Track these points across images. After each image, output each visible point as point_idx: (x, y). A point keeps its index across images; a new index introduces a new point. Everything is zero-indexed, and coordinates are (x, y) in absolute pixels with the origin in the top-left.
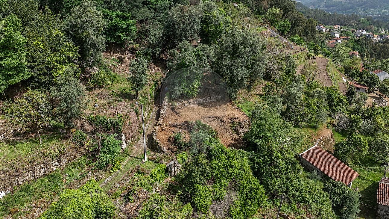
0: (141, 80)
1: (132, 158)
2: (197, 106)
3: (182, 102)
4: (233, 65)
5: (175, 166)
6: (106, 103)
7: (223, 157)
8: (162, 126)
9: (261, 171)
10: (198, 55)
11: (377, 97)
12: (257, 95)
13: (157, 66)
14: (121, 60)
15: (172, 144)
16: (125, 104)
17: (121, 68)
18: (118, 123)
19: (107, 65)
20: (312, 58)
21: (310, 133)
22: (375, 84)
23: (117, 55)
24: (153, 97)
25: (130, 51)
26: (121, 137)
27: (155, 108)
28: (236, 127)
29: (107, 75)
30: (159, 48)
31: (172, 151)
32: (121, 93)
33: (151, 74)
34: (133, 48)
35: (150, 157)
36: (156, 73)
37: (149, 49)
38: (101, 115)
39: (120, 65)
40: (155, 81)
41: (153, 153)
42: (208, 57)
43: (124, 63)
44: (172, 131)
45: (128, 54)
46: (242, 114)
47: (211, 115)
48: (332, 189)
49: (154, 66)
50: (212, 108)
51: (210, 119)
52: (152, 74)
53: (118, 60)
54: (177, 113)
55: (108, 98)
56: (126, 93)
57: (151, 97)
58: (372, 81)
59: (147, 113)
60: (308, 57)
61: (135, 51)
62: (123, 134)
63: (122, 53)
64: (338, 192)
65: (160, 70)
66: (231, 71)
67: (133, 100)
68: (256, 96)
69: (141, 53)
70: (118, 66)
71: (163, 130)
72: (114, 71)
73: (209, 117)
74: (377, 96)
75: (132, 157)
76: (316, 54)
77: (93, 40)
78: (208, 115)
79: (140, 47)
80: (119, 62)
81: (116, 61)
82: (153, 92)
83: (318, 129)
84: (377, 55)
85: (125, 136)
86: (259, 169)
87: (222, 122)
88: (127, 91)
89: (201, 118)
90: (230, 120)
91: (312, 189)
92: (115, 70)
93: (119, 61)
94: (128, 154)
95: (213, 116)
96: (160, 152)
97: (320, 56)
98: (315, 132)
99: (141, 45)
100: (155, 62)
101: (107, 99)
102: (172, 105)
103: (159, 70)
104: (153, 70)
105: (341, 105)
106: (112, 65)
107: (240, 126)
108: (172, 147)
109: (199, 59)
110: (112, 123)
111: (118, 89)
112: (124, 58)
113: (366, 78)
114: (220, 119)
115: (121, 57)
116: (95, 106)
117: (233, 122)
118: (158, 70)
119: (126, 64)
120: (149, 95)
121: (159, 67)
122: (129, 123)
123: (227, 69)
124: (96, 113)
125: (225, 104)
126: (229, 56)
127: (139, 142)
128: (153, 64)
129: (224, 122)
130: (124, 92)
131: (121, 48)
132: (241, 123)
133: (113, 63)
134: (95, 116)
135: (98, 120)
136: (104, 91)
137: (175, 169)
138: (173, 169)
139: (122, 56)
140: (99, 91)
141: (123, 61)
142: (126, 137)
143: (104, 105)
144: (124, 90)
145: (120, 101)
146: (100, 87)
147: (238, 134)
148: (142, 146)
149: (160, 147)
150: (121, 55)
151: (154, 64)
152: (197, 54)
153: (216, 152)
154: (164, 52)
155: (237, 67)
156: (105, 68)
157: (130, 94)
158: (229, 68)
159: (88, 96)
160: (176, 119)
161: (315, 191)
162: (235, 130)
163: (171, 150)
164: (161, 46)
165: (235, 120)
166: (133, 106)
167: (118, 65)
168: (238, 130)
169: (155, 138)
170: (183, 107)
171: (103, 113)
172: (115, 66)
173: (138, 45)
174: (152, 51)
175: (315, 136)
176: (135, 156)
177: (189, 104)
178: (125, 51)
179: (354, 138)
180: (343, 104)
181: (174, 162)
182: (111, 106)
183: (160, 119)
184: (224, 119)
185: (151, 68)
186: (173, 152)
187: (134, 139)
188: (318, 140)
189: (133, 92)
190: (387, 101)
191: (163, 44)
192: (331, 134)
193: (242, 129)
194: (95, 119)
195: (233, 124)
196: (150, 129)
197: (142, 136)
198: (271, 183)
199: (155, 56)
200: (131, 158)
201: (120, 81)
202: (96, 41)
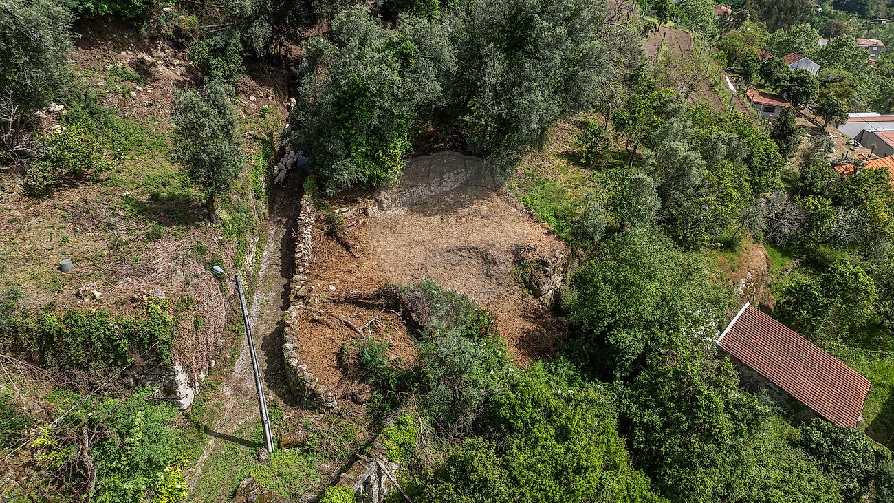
0: (219, 160)
1: (222, 442)
2: (402, 211)
3: (359, 203)
4: (514, 84)
5: (380, 475)
6: (102, 247)
7: (543, 432)
8: (308, 307)
9: (658, 450)
10: (404, 57)
11: (812, 128)
12: (560, 155)
13: (262, 82)
14: (144, 72)
15: (353, 377)
16: (171, 245)
17: (147, 100)
18: (152, 338)
19: (93, 93)
20: (652, 31)
21: (722, 265)
22: (808, 95)
23: (126, 58)
24: (264, 196)
25: (170, 39)
26: (172, 378)
27: (273, 230)
28: (531, 275)
29: (101, 128)
30: (262, 26)
31: (355, 401)
32: (155, 198)
33: (245, 113)
34: (178, 31)
35: (286, 438)
36: (264, 110)
37: (231, 34)
38: (84, 308)
39: (140, 88)
40: (263, 140)
41: (292, 414)
42: (435, 59)
43: (155, 81)
44: (346, 324)
45: (163, 50)
46: (541, 230)
47: (452, 242)
48: (831, 452)
49: (253, 84)
50: (451, 218)
51: (452, 255)
52: (249, 112)
53: (130, 70)
54: (347, 247)
55: (110, 227)
56: (172, 198)
57: (258, 198)
58: (801, 89)
59: (250, 257)
60: (645, 27)
61: (187, 38)
62: (178, 367)
63: (144, 47)
64: (852, 461)
65: (273, 98)
66: (512, 105)
67: (198, 226)
68: (559, 162)
69: (209, 45)
70: (134, 94)
71: (313, 321)
72: (124, 111)
73: (449, 251)
74: (809, 124)
75: (222, 436)
76: (663, 20)
77: (12, 17)
78: (445, 243)
79: (200, 23)
80: (138, 81)
81: (127, 77)
82: (262, 179)
83: (737, 248)
84: (765, 12)
85: (188, 369)
86: (648, 442)
87: (490, 263)
88: (176, 188)
89: (423, 256)
90: (512, 256)
91: (791, 470)
92: (127, 108)
93: (136, 75)
94: (206, 429)
95: (461, 244)
96: (315, 408)
97: (670, 23)
98: (732, 259)
99: (202, 16)
100: (254, 70)
101: (104, 229)
102: (328, 221)
103: (270, 98)
104: (252, 98)
105: (771, 168)
106: (116, 92)
107: (545, 272)
108: (354, 387)
109: (408, 67)
110: (131, 336)
111: (141, 181)
112: (153, 65)
113: (788, 81)
114: (481, 253)
115: (142, 61)
116: (61, 268)
117: (523, 259)
118: (267, 96)
119: (161, 85)
120: (251, 196)
121: (270, 86)
122: (196, 324)
123: (498, 98)
124: (65, 301)
125: (484, 197)
126: (501, 55)
127: (237, 369)
128: (248, 79)
129: (495, 263)
130: (164, 193)
131: (137, 30)
132: (547, 264)
133: (118, 87)
134: (62, 314)
135: (77, 331)
136: (93, 193)
137: (379, 484)
138: (376, 487)
139: (146, 57)
140: (73, 197)
141: (149, 74)
142: (190, 373)
143: (95, 260)
144: (165, 185)
145: (153, 237)
146: (76, 178)
147: (537, 294)
148: (250, 384)
149: (315, 394)
150: (141, 55)
151: (253, 78)
152: (402, 53)
153: (512, 408)
154: (279, 37)
155: (529, 89)
156: (88, 106)
157: (186, 201)
158: (504, 93)
159: (35, 220)
160: (349, 272)
161: (800, 477)
162: (529, 285)
163: (354, 398)
164: (268, 21)
165: (525, 254)
166: (201, 250)
167: (134, 89)
168: (537, 285)
169: (294, 363)
170: (361, 222)
171: (94, 298)
172: (124, 96)
173: (193, 19)
174: (241, 37)
175: (733, 271)
176: (230, 432)
177: (380, 207)
178: (153, 39)
179: (842, 275)
180: (774, 165)
181: (377, 464)
182: (122, 260)
183: (299, 277)
184: (492, 252)
185: (244, 93)
186: (360, 403)
187: (221, 362)
188: (742, 281)
189: (195, 193)
190: (836, 136)
191: (274, 15)
192: (766, 257)
193: (548, 279)
194: (64, 326)
195: (523, 267)
196: (269, 315)
197: (244, 344)
198: (692, 489)
199: (253, 51)
200: (217, 444)
201: (148, 148)
202: (27, 21)
